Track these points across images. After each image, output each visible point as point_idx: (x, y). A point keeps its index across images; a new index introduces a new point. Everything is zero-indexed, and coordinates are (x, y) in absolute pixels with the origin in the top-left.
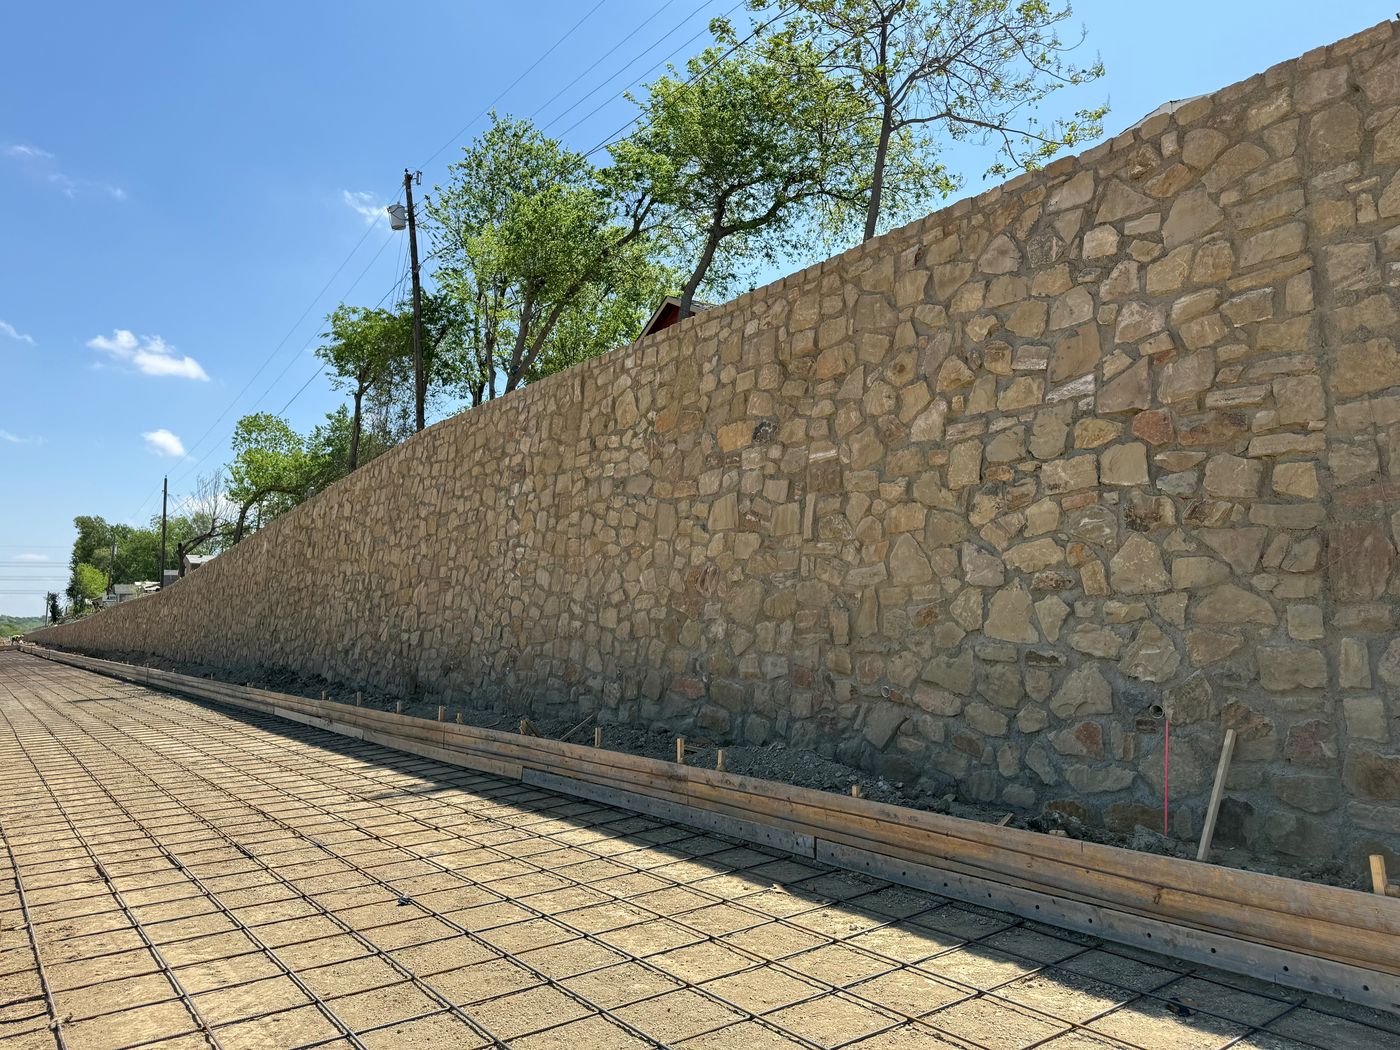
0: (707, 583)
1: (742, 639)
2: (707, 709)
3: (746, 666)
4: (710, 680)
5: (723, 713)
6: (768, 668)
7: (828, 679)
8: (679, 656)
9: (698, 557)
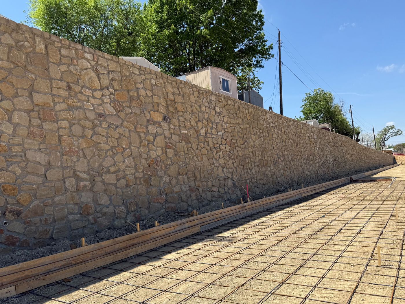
0: (158, 164)
1: (174, 181)
2: (168, 205)
3: (177, 189)
4: (166, 195)
5: (173, 205)
6: (183, 188)
7: (197, 188)
8: (154, 190)
9: (153, 155)
